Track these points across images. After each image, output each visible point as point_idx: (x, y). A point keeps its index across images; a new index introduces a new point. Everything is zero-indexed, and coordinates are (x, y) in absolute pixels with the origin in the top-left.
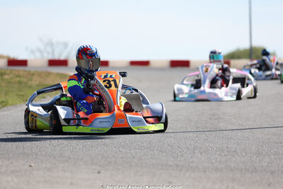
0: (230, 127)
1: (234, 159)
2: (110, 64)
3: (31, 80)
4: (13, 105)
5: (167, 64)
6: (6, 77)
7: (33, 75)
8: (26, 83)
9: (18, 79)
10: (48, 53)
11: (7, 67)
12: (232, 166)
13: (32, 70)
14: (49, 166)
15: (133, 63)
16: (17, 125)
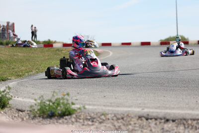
2: (112, 45)
5: (140, 44)
15: (123, 44)
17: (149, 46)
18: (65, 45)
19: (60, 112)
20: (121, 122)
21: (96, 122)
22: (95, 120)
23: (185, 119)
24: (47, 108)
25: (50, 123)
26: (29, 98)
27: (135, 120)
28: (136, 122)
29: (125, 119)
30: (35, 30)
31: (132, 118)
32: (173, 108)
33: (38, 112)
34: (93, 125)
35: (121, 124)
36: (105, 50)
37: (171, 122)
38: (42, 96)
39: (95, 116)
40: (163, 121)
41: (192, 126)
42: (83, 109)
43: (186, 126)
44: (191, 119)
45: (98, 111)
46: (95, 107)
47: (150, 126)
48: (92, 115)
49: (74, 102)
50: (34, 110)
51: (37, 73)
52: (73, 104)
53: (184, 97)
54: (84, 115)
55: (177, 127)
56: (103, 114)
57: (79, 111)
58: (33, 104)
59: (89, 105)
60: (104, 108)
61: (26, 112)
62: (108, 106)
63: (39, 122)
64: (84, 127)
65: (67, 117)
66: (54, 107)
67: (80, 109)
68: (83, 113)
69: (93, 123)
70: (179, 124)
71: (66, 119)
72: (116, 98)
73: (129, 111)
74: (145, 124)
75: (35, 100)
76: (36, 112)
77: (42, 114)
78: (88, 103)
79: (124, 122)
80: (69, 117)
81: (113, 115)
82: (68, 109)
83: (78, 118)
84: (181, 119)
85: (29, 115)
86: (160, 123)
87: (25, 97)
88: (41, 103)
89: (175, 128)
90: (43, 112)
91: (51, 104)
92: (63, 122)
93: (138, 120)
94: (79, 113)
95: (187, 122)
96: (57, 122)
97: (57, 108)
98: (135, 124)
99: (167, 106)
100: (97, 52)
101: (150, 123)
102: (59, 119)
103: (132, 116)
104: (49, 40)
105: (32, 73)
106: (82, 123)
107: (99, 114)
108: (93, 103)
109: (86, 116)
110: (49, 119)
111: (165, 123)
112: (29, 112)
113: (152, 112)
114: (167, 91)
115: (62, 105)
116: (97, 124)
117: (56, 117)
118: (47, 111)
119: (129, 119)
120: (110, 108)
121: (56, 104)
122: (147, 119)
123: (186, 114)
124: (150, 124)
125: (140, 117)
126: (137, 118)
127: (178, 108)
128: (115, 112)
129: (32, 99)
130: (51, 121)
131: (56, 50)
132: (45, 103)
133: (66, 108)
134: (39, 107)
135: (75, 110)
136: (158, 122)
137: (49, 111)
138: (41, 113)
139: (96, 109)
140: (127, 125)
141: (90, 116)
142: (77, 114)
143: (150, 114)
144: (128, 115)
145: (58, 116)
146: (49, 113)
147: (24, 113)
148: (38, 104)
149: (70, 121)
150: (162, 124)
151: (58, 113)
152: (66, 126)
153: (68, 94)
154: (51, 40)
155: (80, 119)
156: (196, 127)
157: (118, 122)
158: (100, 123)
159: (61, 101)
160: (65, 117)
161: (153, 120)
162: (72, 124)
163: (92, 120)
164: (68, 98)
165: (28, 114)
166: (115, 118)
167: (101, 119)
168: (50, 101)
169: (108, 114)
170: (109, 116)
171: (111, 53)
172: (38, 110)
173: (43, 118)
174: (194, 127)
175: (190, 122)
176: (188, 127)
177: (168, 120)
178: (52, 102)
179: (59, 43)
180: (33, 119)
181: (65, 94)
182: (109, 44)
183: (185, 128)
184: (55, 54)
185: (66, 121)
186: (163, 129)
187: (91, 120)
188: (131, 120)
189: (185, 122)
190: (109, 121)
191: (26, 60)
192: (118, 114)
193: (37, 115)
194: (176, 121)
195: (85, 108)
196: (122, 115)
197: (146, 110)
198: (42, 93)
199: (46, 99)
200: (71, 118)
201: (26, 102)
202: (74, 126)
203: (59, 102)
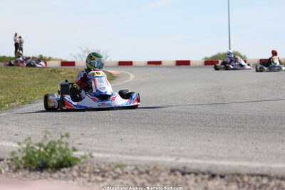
2: (134, 64)
5: (174, 63)
6: (61, 73)
9: (70, 75)
11: (61, 67)
15: (150, 63)
17: (187, 66)
18: (64, 64)
19: (55, 162)
20: (146, 178)
21: (108, 177)
22: (106, 174)
23: (239, 175)
24: (37, 155)
25: (40, 179)
26: (10, 140)
27: (165, 175)
28: (167, 177)
29: (151, 173)
30: (20, 41)
31: (162, 171)
32: (222, 158)
33: (23, 162)
34: (103, 181)
35: (144, 181)
36: (123, 72)
37: (218, 178)
38: (29, 138)
39: (107, 168)
40: (207, 176)
41: (250, 185)
42: (89, 157)
43: (241, 185)
44: (248, 175)
45: (111, 161)
46: (108, 155)
47: (187, 184)
48: (103, 166)
49: (76, 146)
50: (17, 158)
51: (23, 103)
52: (75, 150)
53: (238, 142)
54: (90, 167)
55: (227, 185)
56: (118, 166)
57: (83, 160)
58: (16, 150)
59: (99, 152)
60: (120, 157)
61: (5, 161)
62: (126, 154)
63: (25, 176)
64: (90, 184)
65: (65, 169)
66: (47, 154)
67: (84, 157)
68: (89, 164)
69: (104, 179)
70: (229, 182)
71: (64, 172)
72: (138, 142)
73: (157, 162)
74: (180, 180)
75: (19, 144)
76: (20, 161)
77: (29, 165)
78: (97, 148)
79: (149, 178)
80: (69, 169)
81: (133, 167)
82: (67, 157)
83: (81, 171)
84: (233, 175)
85: (10, 167)
86: (203, 179)
87: (4, 139)
88: (27, 148)
89: (224, 187)
90: (31, 162)
91: (42, 150)
92: (60, 176)
93: (169, 174)
94: (84, 163)
95: (241, 178)
96: (51, 177)
97: (51, 155)
98: (166, 180)
99: (214, 154)
100: (111, 74)
101: (187, 179)
102: (55, 172)
103: (162, 168)
104: (41, 56)
105: (14, 104)
106: (88, 179)
107: (113, 166)
108: (105, 149)
109: (94, 168)
110: (39, 173)
111: (209, 179)
112: (9, 161)
113: (191, 164)
114: (213, 132)
115: (58, 152)
116: (109, 180)
117: (50, 170)
118: (37, 160)
119: (156, 174)
120: (130, 157)
121: (49, 150)
122: (183, 174)
123: (240, 166)
124: (188, 182)
125: (173, 171)
126: (169, 171)
127: (229, 158)
128: (136, 163)
129: (14, 142)
130: (43, 174)
131: (51, 71)
132: (33, 147)
133: (64, 155)
134: (25, 155)
135: (76, 159)
136: (199, 178)
137: (39, 160)
138: (27, 163)
139: (108, 158)
140: (154, 182)
141: (100, 169)
142: (80, 165)
143: (188, 166)
144: (155, 168)
145: (51, 168)
146: (39, 162)
147: (2, 162)
148: (22, 150)
149: (70, 176)
150: (205, 181)
151: (53, 164)
152: (64, 182)
153: (67, 135)
154: (44, 56)
155: (85, 173)
156: (255, 186)
157: (141, 178)
158: (115, 178)
159: (58, 146)
160: (62, 170)
161: (193, 175)
162: (73, 180)
163: (103, 173)
164: (68, 141)
165: (8, 163)
166: (136, 172)
167: (115, 173)
168: (40, 145)
169: (126, 166)
170: (128, 169)
171: (132, 77)
172: (23, 158)
173: (31, 170)
174: (252, 187)
175: (246, 179)
176: (244, 186)
177: (213, 176)
178: (43, 146)
179: (56, 60)
180: (15, 171)
181: (63, 134)
182: (130, 63)
183: (239, 187)
184: (50, 77)
185: (63, 175)
186: (206, 188)
187: (101, 174)
188: (159, 175)
189: (239, 179)
190: (127, 176)
191: (7, 84)
192: (141, 166)
193: (22, 166)
194: (226, 177)
195: (92, 157)
196: (147, 168)
197: (182, 161)
198: (30, 133)
199: (34, 143)
200: (71, 170)
201: (6, 146)
202: (75, 183)
203: (55, 146)
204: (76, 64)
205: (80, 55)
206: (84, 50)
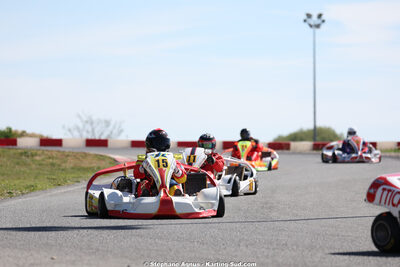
0: (282, 217)
1: (283, 253)
3: (65, 162)
4: (42, 189)
6: (37, 158)
7: (68, 156)
8: (59, 165)
9: (50, 161)
10: (88, 132)
11: (39, 148)
12: (280, 260)
13: (67, 150)
14: (73, 258)
16: (43, 211)
18: (46, 142)
100: (115, 160)
104: (10, 130)
131: (21, 154)
154: (14, 129)
179: (32, 136)
184: (18, 164)
204: (64, 143)
205: (78, 128)
206: (85, 119)
